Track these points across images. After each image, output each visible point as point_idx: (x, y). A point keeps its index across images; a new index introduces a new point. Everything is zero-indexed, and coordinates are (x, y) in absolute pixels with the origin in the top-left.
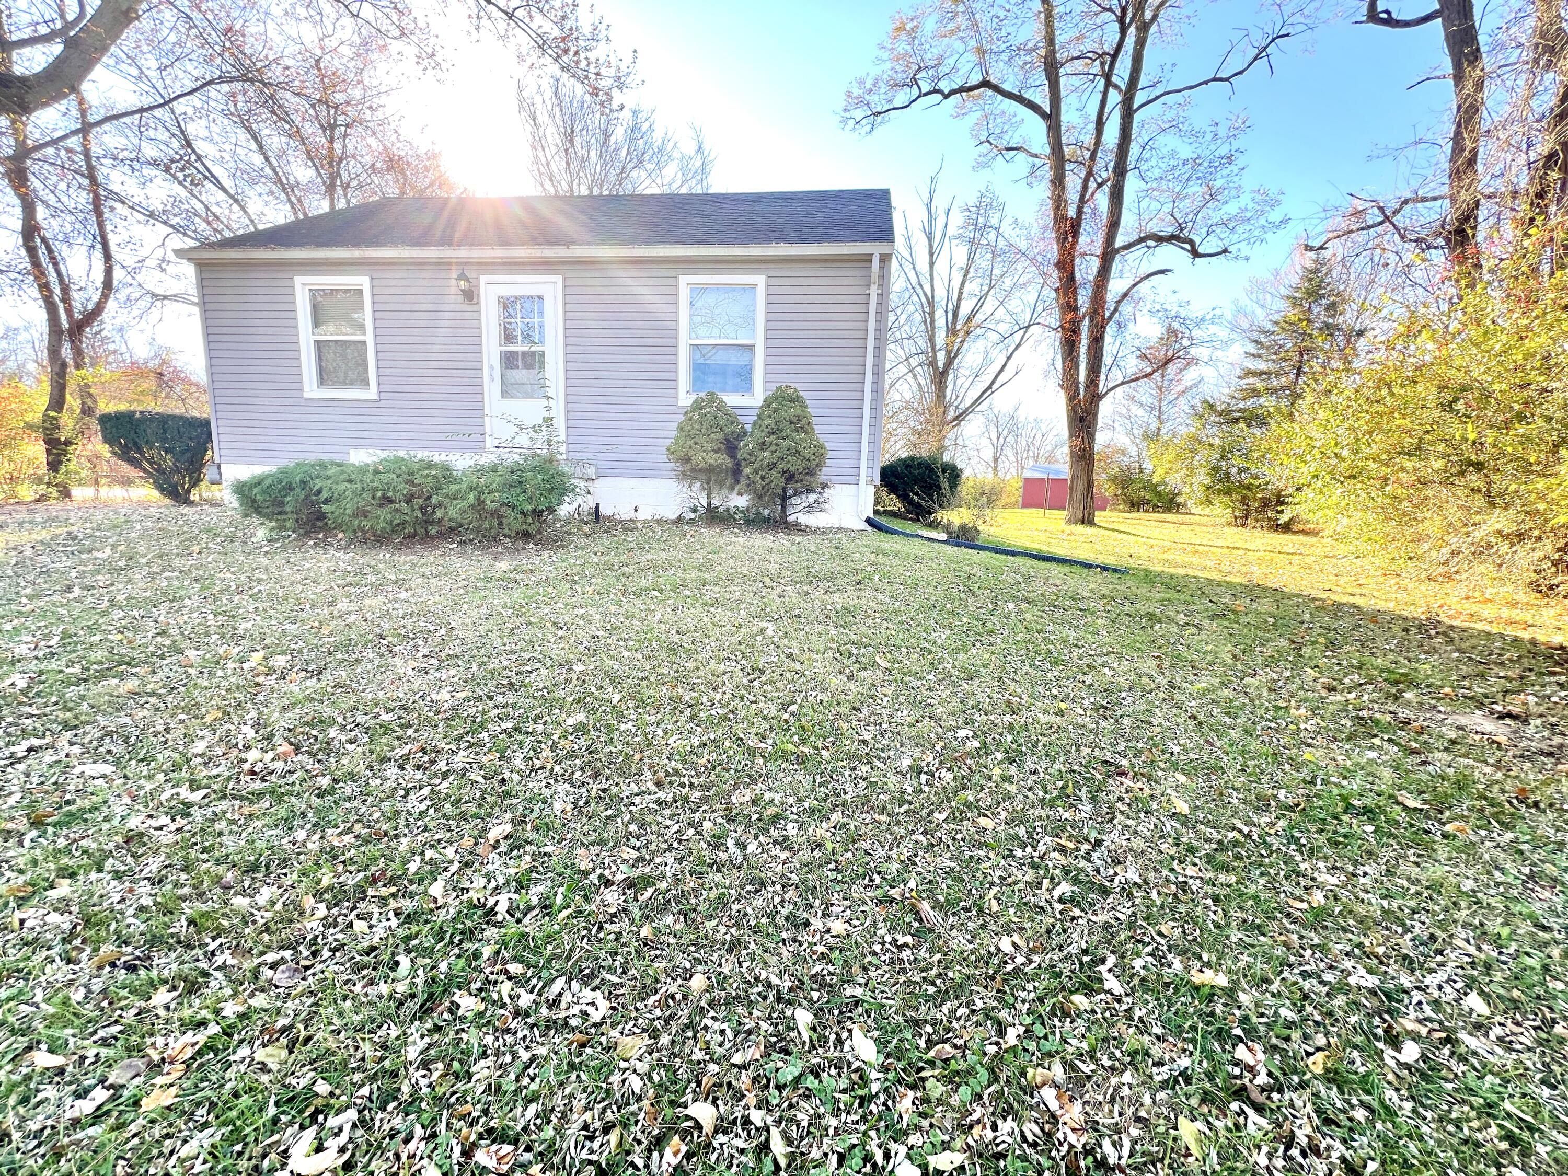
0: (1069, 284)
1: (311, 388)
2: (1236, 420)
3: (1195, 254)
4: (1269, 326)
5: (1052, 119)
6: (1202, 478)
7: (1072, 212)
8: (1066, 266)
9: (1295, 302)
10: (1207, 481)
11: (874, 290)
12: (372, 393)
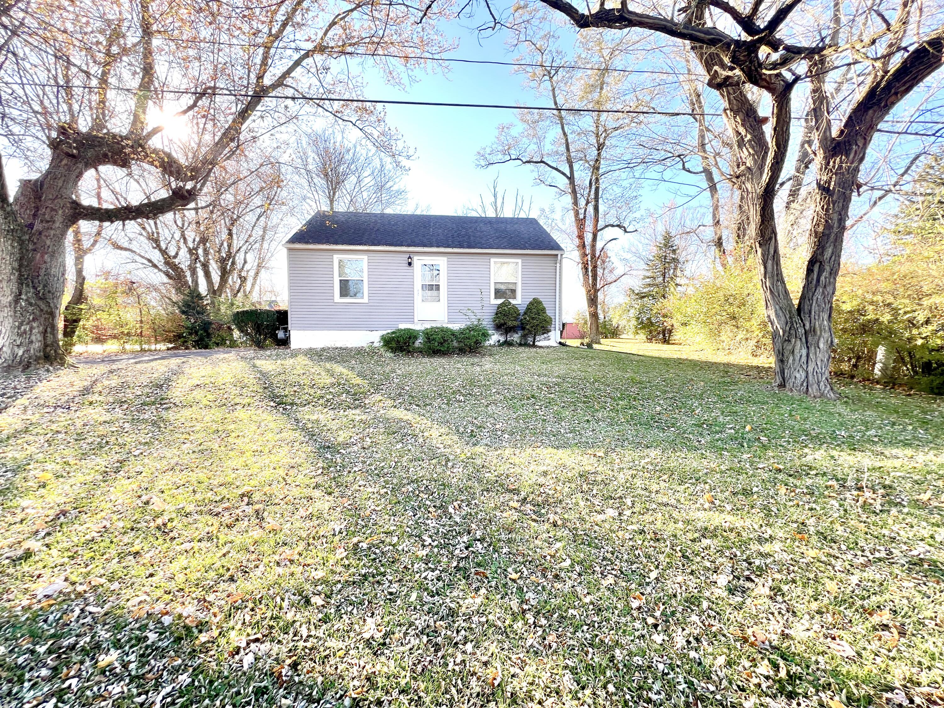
0: (583, 246)
1: (337, 298)
2: (644, 297)
3: (625, 231)
4: (652, 258)
5: (571, 179)
6: (634, 322)
7: (581, 216)
8: (581, 237)
9: (661, 248)
10: (636, 323)
11: (558, 265)
12: (366, 300)
